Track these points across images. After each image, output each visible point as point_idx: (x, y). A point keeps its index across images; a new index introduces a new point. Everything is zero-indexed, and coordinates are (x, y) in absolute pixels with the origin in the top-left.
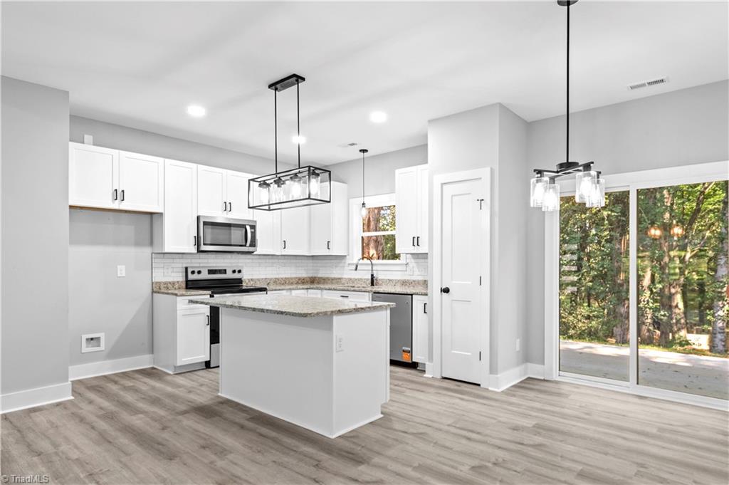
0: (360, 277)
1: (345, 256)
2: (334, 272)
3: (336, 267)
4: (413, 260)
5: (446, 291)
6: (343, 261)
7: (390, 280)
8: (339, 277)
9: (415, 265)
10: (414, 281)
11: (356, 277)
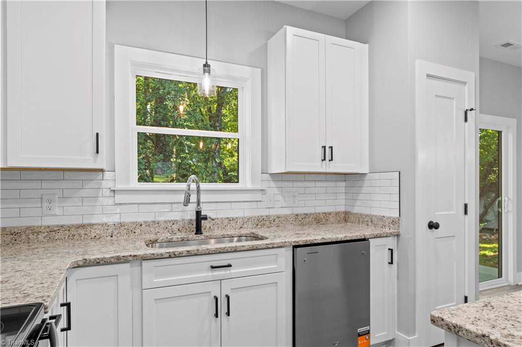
0: (150, 219)
1: (102, 170)
2: (57, 211)
3: (64, 198)
4: (272, 184)
5: (433, 226)
6: (92, 184)
7: (230, 220)
8: (78, 221)
9: (276, 191)
10: (278, 217)
11: (141, 219)
